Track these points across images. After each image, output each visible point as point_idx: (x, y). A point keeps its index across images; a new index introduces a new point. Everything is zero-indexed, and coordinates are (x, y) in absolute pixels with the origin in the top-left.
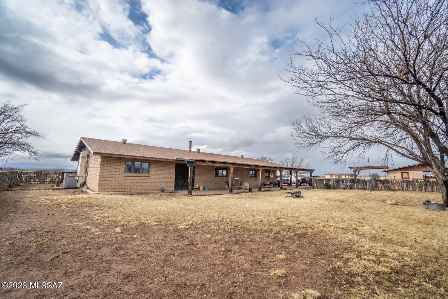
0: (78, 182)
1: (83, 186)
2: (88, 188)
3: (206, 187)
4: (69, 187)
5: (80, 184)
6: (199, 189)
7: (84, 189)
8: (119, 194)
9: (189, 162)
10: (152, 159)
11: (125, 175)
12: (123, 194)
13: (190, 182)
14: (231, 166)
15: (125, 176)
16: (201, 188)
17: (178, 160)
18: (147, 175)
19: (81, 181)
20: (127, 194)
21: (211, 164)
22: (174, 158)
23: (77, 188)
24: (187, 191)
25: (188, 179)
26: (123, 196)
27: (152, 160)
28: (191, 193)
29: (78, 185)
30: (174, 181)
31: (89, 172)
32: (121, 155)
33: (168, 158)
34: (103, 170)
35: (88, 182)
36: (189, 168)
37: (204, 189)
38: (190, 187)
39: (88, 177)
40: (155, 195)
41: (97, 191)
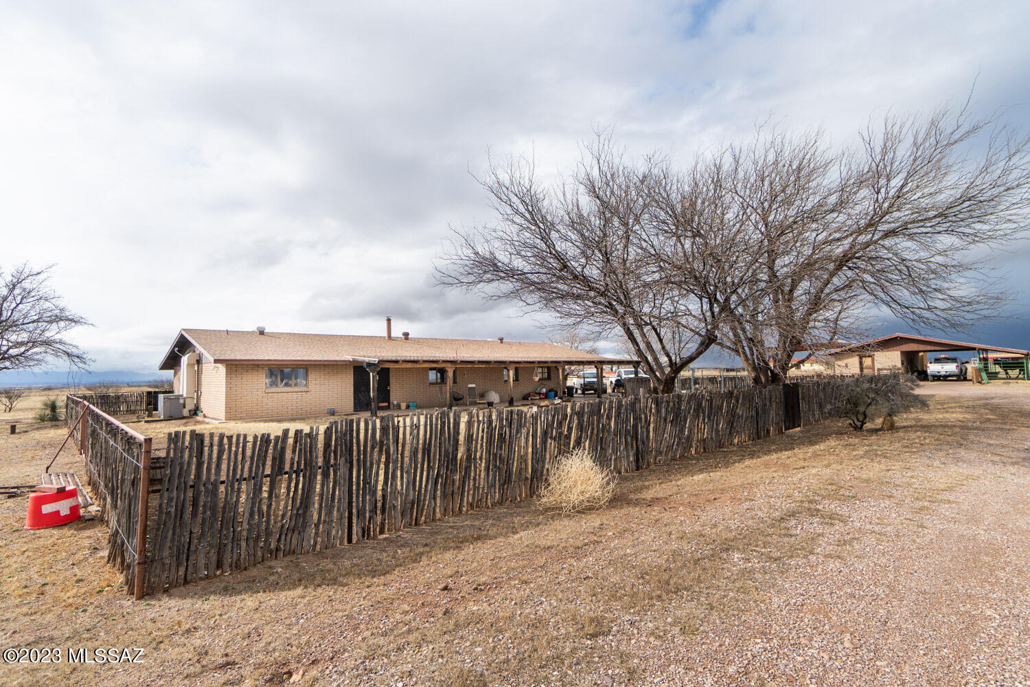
0: (184, 407)
1: (196, 414)
2: (205, 416)
3: (411, 404)
4: (172, 417)
5: (190, 411)
6: (399, 407)
7: (199, 418)
8: (260, 421)
9: (369, 364)
10: (309, 363)
11: (267, 391)
12: (266, 421)
13: (374, 396)
14: (449, 365)
15: (268, 393)
16: (403, 405)
17: (354, 361)
18: (306, 389)
19: (190, 406)
20: (272, 421)
21: (409, 365)
22: (350, 358)
23: (184, 418)
24: (370, 412)
25: (370, 391)
26: (266, 424)
27: (310, 365)
28: (376, 413)
29: (186, 412)
30: (353, 395)
31: (204, 389)
32: (258, 360)
33: (338, 358)
34: (230, 386)
35: (203, 405)
36: (371, 374)
37: (408, 407)
38: (373, 404)
39: (202, 399)
40: (317, 420)
41: (224, 419)
